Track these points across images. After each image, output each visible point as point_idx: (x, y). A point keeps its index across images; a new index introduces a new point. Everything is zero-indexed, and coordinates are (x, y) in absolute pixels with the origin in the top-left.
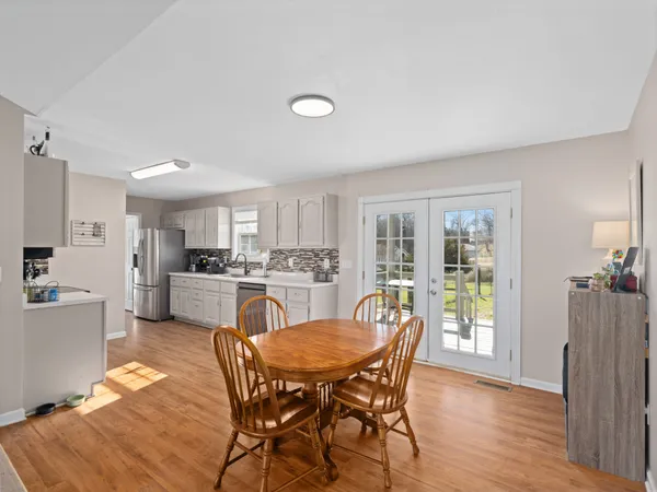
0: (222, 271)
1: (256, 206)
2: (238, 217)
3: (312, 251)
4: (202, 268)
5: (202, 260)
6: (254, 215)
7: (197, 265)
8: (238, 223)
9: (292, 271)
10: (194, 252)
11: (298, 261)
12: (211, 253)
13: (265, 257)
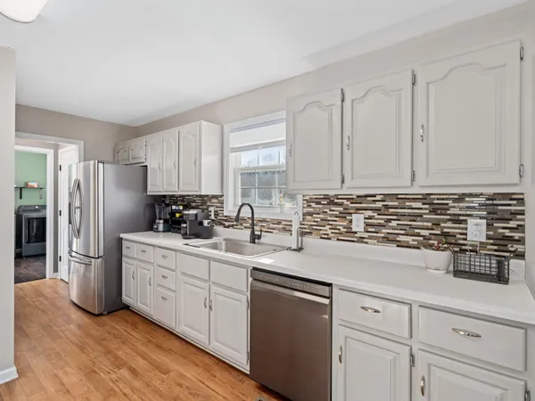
0: (208, 234)
1: (283, 114)
2: (234, 140)
3: (425, 198)
4: (173, 225)
5: (173, 213)
6: (279, 132)
7: (166, 221)
8: (234, 150)
9: (361, 240)
10: (161, 200)
11: (379, 220)
12: (187, 202)
13: (291, 211)
